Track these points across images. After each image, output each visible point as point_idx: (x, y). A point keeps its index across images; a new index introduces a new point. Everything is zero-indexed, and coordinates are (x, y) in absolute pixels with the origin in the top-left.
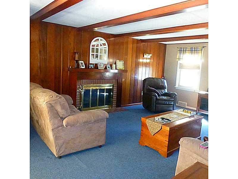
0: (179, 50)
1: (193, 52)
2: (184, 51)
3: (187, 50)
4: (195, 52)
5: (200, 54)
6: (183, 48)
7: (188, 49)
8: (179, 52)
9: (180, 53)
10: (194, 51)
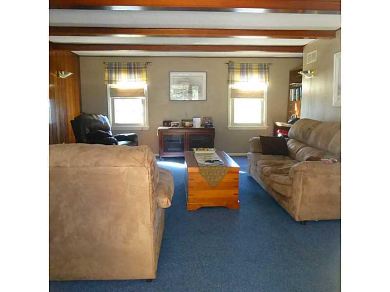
0: (107, 66)
1: (133, 70)
2: (115, 68)
3: (122, 66)
4: (136, 70)
5: (144, 74)
6: (114, 64)
7: (124, 65)
8: (107, 70)
9: (111, 72)
10: (134, 68)
